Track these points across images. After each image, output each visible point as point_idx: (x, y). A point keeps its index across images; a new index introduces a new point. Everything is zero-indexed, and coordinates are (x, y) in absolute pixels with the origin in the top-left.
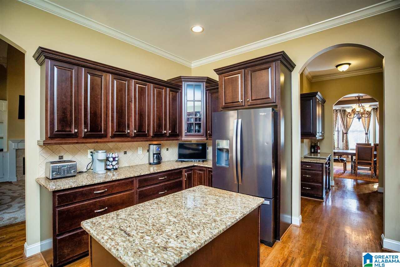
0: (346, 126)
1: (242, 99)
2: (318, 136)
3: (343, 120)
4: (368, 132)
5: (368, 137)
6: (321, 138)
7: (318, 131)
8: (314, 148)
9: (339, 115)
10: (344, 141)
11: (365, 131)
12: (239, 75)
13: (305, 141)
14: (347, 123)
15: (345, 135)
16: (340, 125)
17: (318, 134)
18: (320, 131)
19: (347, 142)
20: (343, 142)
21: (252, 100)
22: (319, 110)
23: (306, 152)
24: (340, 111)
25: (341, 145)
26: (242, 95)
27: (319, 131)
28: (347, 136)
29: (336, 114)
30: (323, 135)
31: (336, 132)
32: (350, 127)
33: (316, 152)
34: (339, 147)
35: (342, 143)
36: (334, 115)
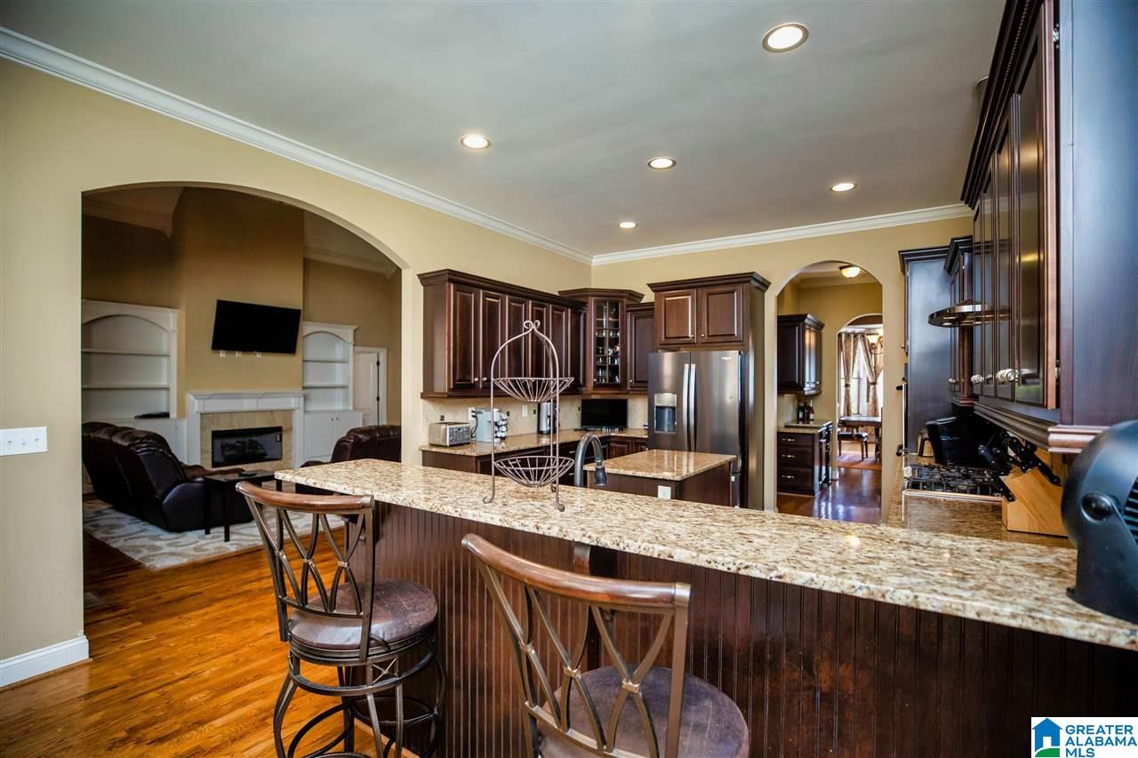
0: (874, 369)
1: (693, 333)
2: (808, 389)
3: (868, 356)
6: (813, 392)
7: (807, 380)
8: (804, 411)
9: (860, 344)
10: (870, 399)
12: (690, 297)
13: (787, 397)
14: (875, 362)
15: (872, 387)
16: (861, 365)
17: (807, 385)
18: (813, 380)
19: (875, 403)
20: (868, 401)
21: (709, 336)
22: (810, 338)
23: (789, 417)
24: (863, 337)
25: (865, 406)
26: (693, 327)
27: (810, 379)
28: (875, 389)
29: (855, 342)
30: (818, 388)
31: (853, 380)
32: (881, 369)
33: (806, 419)
34: (861, 411)
35: (866, 403)
36: (850, 346)
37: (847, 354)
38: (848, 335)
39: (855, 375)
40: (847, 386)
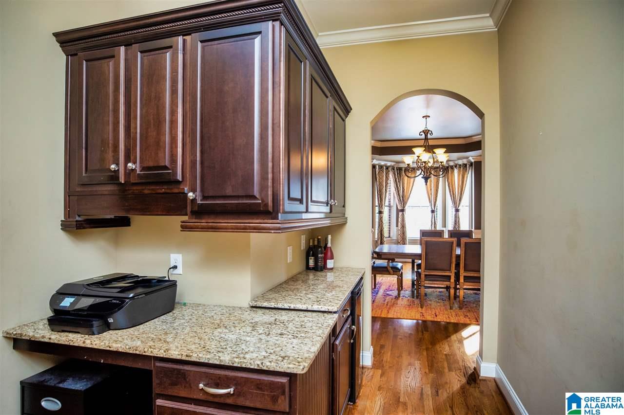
0: (403, 197)
3: (397, 186)
4: (436, 209)
5: (436, 217)
6: (328, 221)
8: (317, 255)
9: (391, 176)
10: (399, 224)
11: (430, 207)
14: (403, 191)
15: (400, 213)
16: (392, 194)
19: (403, 226)
20: (397, 226)
24: (393, 169)
25: (395, 231)
28: (403, 214)
29: (387, 174)
31: (385, 207)
32: (408, 199)
33: (320, 268)
34: (391, 235)
35: (396, 228)
36: (383, 176)
37: (381, 184)
38: (381, 167)
39: (387, 204)
40: (380, 212)
